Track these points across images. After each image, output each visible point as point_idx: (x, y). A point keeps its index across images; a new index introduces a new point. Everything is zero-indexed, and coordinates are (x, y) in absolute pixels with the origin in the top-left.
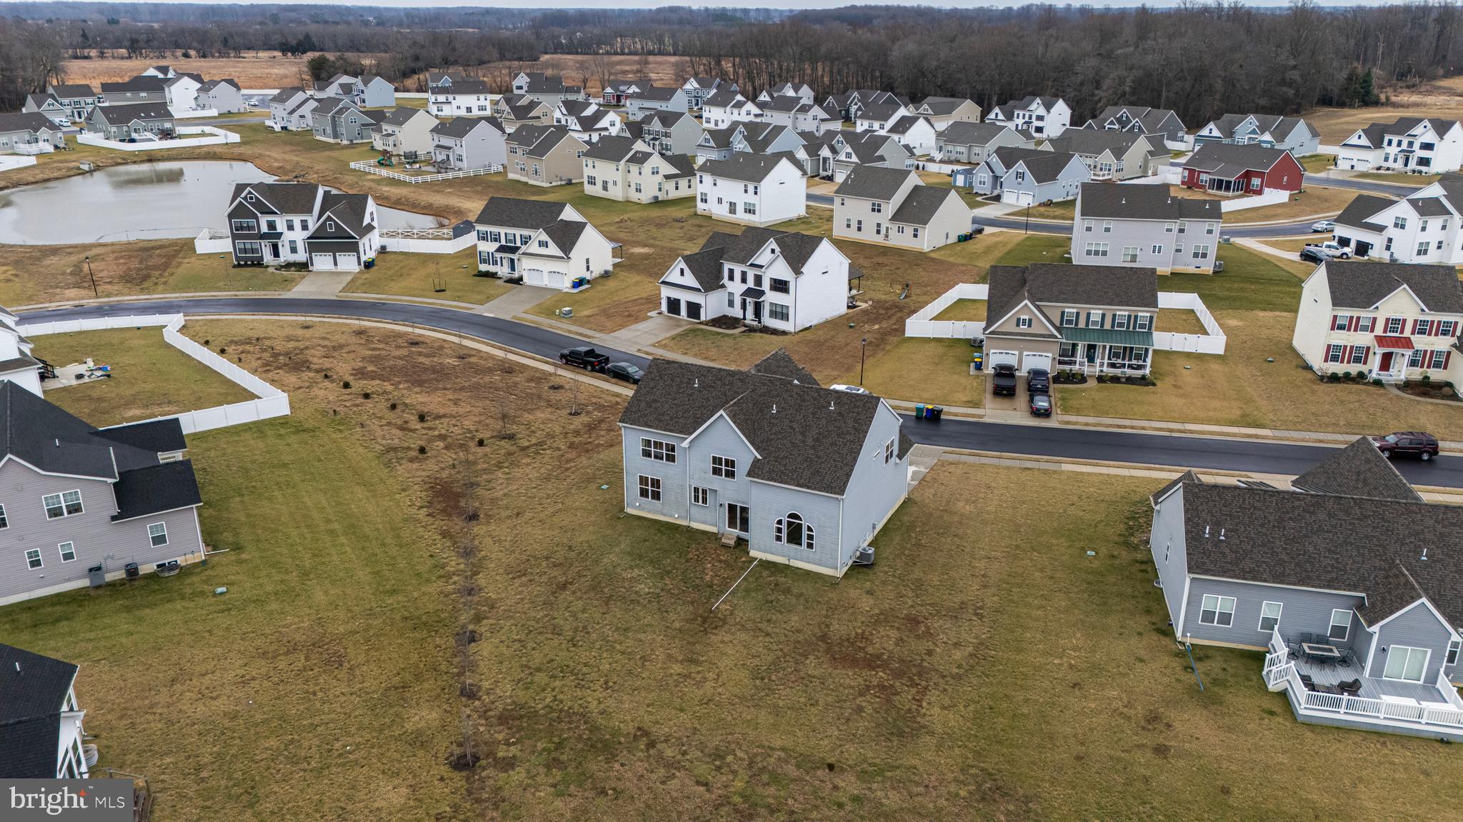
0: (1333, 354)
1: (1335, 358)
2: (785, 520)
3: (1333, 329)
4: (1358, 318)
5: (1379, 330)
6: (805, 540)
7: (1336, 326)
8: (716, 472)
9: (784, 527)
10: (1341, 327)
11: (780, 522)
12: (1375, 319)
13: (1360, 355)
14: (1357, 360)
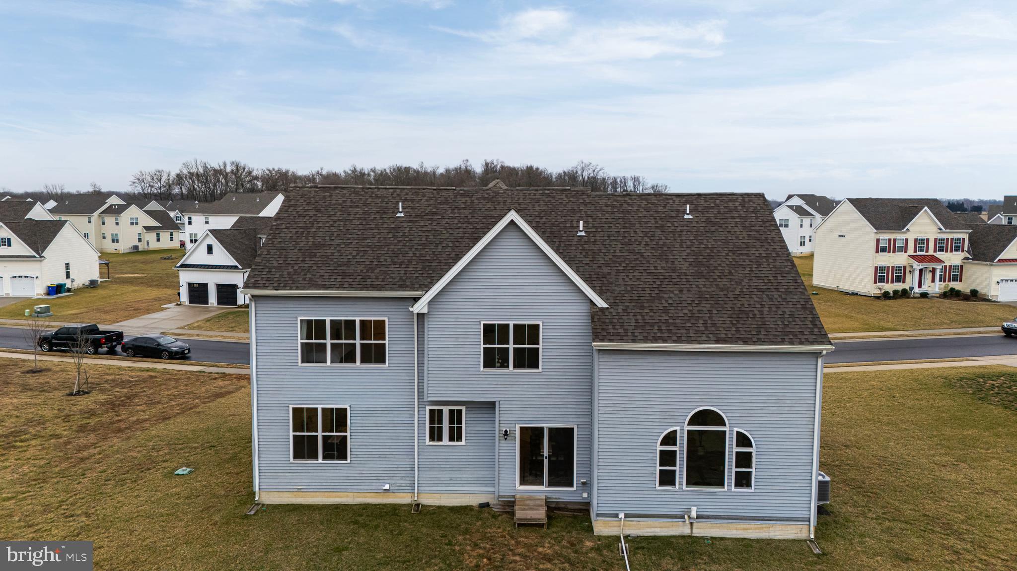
0: (881, 275)
1: (882, 279)
2: (683, 429)
3: (877, 252)
4: (895, 240)
5: (911, 251)
6: (730, 469)
7: (880, 249)
8: (494, 359)
9: (681, 449)
10: (883, 250)
11: (670, 439)
12: (907, 240)
13: (899, 274)
14: (898, 279)
